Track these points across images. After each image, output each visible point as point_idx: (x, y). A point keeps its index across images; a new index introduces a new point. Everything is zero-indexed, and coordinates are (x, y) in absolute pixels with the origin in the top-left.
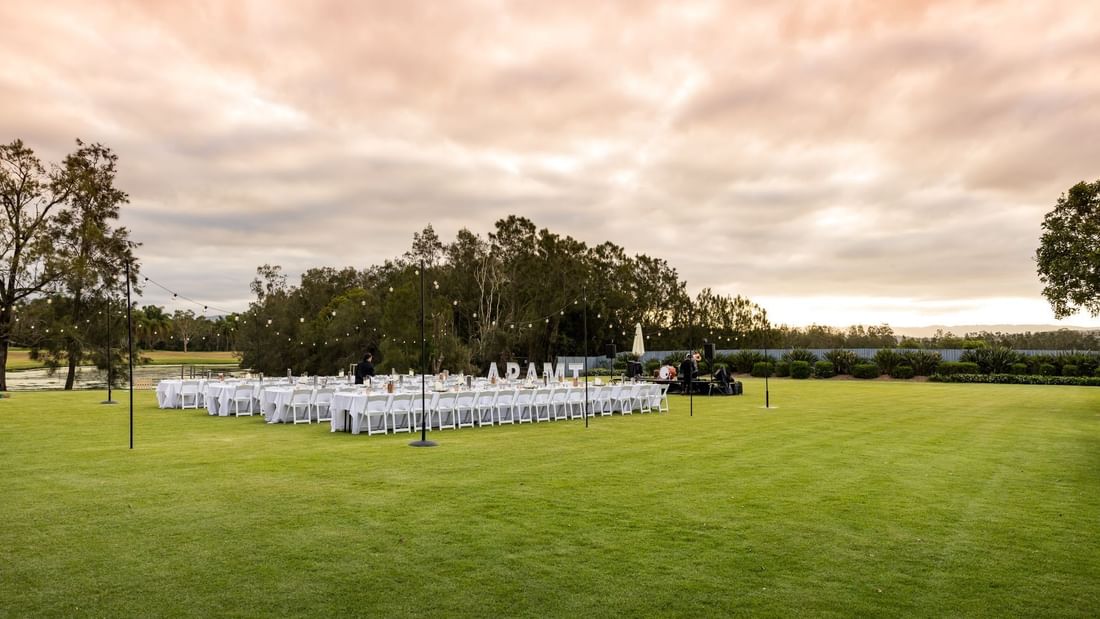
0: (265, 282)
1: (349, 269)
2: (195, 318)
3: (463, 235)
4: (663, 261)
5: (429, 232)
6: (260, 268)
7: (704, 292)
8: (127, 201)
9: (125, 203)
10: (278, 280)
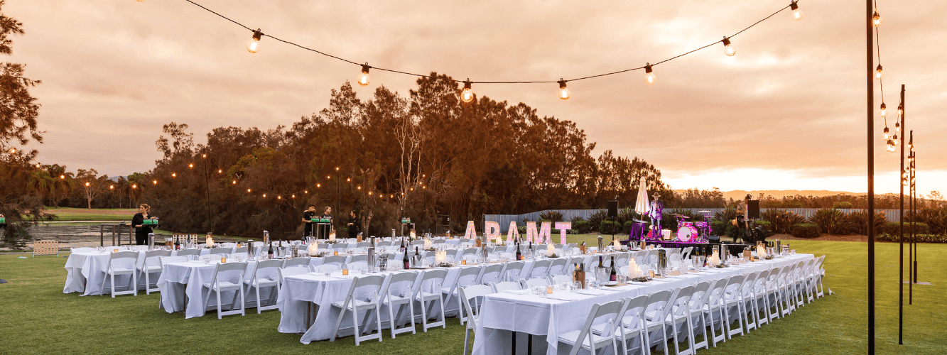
0: (171, 140)
1: (253, 130)
2: (97, 177)
3: (382, 93)
4: (572, 123)
5: (347, 89)
6: (166, 127)
7: (605, 154)
8: (21, 32)
9: (18, 33)
10: (184, 138)
